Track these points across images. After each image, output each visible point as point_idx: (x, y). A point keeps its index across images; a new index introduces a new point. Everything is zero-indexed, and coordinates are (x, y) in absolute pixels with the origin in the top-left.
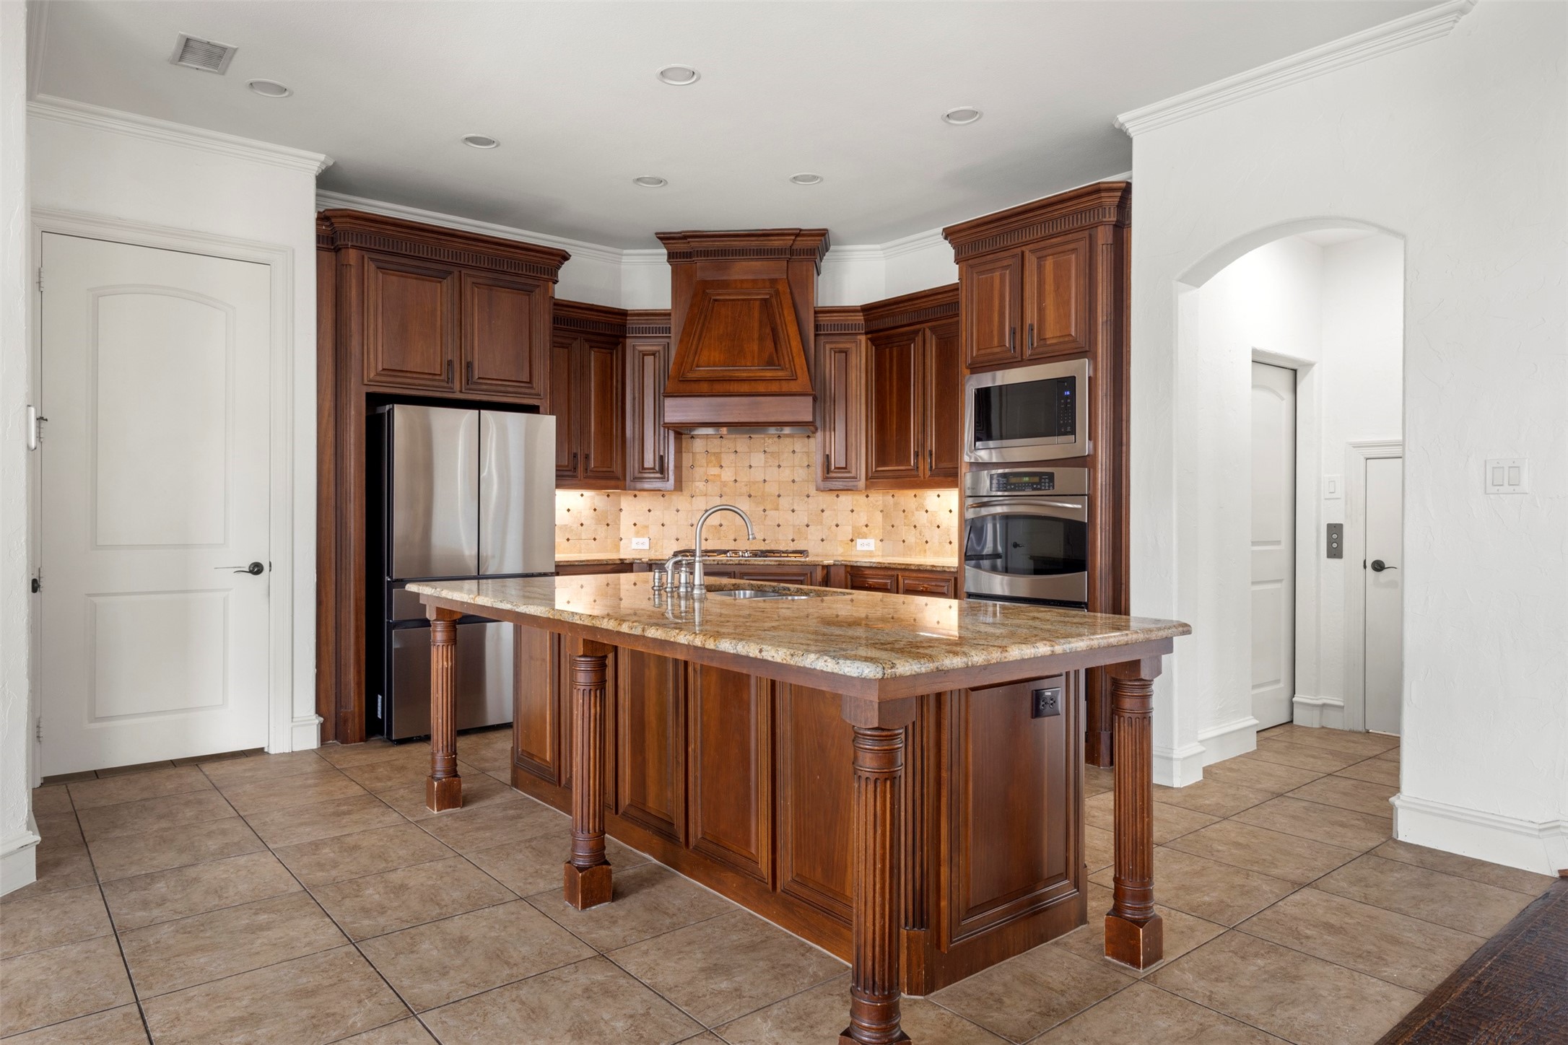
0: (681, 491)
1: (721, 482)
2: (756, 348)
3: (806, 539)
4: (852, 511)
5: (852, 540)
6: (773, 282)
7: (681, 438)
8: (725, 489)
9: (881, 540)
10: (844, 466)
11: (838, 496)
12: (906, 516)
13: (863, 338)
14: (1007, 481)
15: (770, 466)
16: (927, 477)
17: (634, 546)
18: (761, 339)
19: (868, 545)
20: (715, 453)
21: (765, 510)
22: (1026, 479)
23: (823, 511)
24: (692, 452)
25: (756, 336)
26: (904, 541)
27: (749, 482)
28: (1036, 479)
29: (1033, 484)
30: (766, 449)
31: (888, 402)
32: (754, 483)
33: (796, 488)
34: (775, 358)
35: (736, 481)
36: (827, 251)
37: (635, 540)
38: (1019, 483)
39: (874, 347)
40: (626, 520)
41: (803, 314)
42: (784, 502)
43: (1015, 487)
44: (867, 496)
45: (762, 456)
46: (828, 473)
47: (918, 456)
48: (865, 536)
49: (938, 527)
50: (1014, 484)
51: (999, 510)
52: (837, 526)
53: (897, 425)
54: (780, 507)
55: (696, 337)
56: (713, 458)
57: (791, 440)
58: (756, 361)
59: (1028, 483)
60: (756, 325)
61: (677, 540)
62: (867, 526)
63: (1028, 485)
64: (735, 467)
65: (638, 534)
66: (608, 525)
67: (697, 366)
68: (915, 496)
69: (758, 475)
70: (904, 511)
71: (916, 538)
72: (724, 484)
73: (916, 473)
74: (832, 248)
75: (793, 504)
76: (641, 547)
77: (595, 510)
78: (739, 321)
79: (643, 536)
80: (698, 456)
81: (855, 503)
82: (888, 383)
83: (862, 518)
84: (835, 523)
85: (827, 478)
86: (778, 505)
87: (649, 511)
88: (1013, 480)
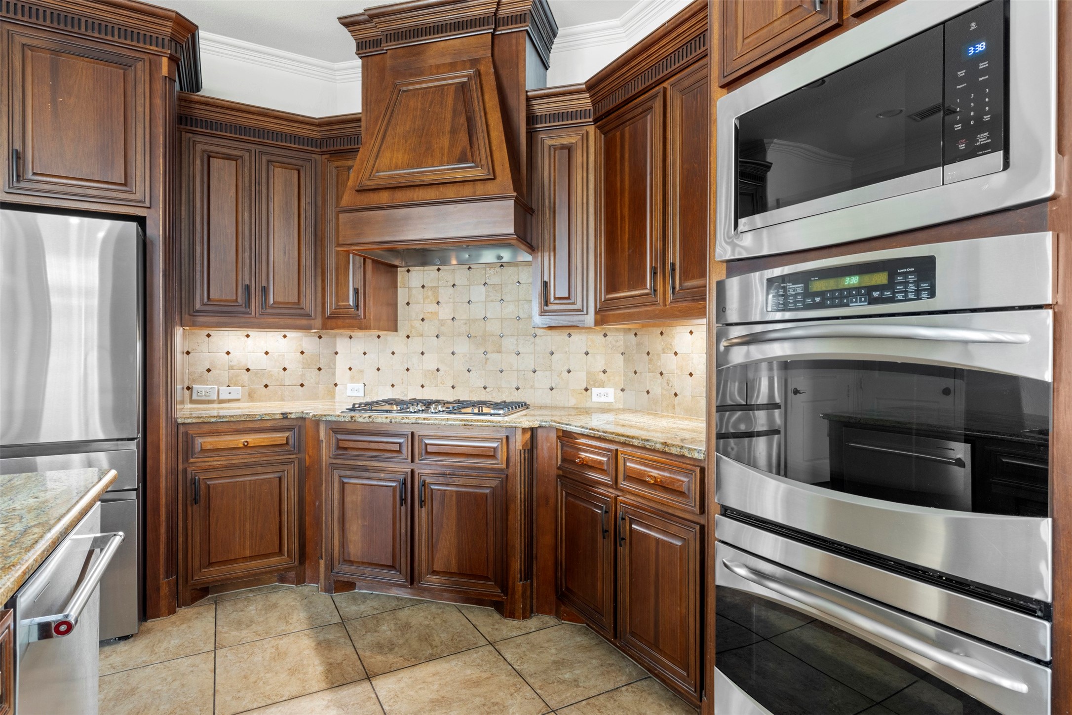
0: (396, 330)
1: (439, 320)
2: (446, 143)
3: (532, 387)
4: (587, 354)
5: (586, 390)
6: (474, 62)
7: (397, 272)
8: (442, 328)
9: (622, 390)
10: (567, 296)
11: (570, 335)
12: (650, 360)
13: (591, 129)
14: (806, 288)
15: (492, 301)
16: (668, 303)
17: (349, 393)
18: (454, 131)
19: (606, 395)
20: (432, 288)
21: (485, 353)
22: (853, 281)
23: (552, 353)
24: (408, 288)
25: (447, 128)
26: (648, 392)
27: (469, 320)
28: (881, 278)
29: (870, 289)
30: (487, 281)
31: (619, 205)
32: (475, 320)
33: (520, 327)
34: (469, 154)
35: (453, 319)
36: (555, 36)
37: (350, 386)
38: (833, 291)
39: (603, 136)
40: (341, 363)
41: (512, 101)
42: (509, 343)
43: (824, 300)
44: (605, 335)
45: (483, 289)
46: (547, 305)
47: (655, 273)
48: (602, 385)
49: (691, 375)
50: (821, 294)
51: (779, 350)
52: (569, 372)
53: (629, 233)
54: (503, 349)
55: (380, 137)
56: (430, 293)
57: (515, 269)
58: (445, 159)
59: (858, 289)
60: (449, 115)
61: (393, 386)
62: (604, 372)
63: (859, 294)
64: (454, 303)
65: (353, 380)
66: (320, 369)
67: (378, 172)
68: (662, 333)
69: (477, 311)
70: (648, 353)
71: (663, 388)
72: (442, 323)
73: (654, 299)
74: (561, 32)
75: (517, 345)
76: (355, 394)
77: (302, 353)
78: (429, 112)
79: (358, 382)
80: (414, 292)
81: (589, 343)
82: (618, 177)
83: (598, 362)
84: (566, 368)
85: (546, 311)
86: (501, 346)
87: (365, 354)
88: (818, 285)
